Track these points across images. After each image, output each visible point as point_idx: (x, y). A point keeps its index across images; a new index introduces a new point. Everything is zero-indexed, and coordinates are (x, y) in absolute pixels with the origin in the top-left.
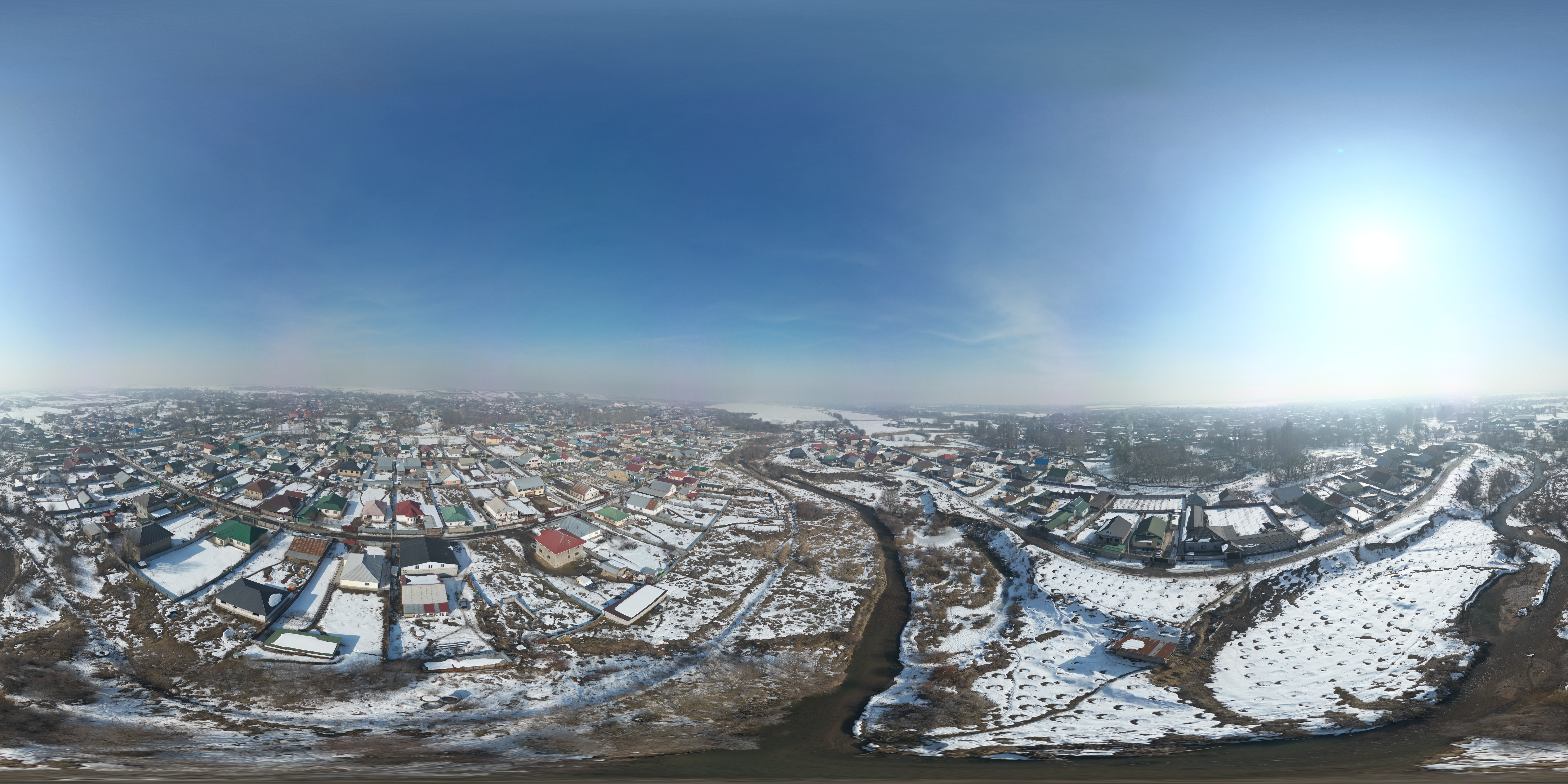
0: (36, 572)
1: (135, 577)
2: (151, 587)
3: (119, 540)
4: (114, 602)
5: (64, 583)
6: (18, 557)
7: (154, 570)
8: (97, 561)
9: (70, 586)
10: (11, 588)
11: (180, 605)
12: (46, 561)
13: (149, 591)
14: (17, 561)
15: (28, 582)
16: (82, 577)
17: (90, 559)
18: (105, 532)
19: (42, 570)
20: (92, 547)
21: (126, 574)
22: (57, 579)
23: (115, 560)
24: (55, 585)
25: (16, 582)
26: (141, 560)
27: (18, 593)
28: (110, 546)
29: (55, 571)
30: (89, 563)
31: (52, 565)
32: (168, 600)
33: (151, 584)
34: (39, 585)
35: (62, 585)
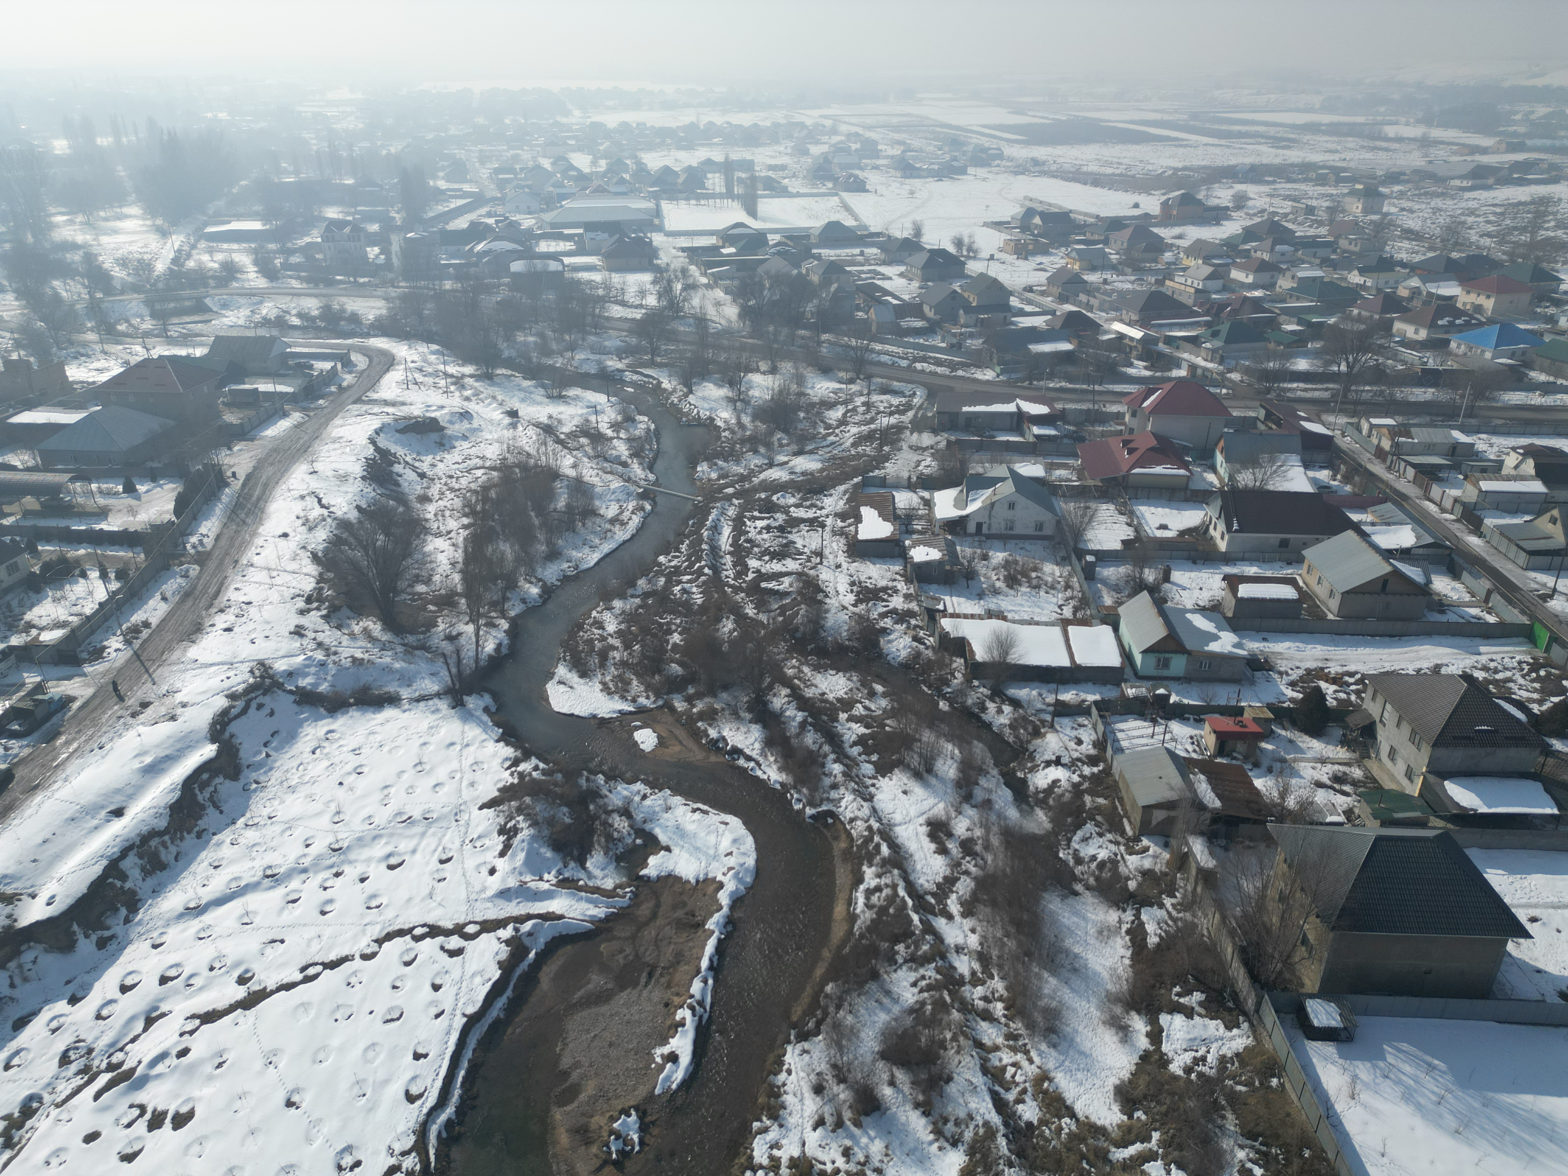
0: (905, 934)
1: (1273, 1067)
3: (1252, 861)
5: (999, 1009)
6: (847, 854)
7: (1363, 1070)
8: (1137, 933)
9: (1017, 1026)
10: (814, 1004)
12: (948, 883)
14: (842, 875)
15: (875, 976)
16: (1067, 995)
17: (1113, 916)
18: (1199, 806)
19: (929, 929)
20: (1133, 861)
21: (1239, 1040)
22: (976, 981)
23: (1211, 950)
24: (966, 1007)
25: (833, 974)
26: (1326, 993)
27: (837, 1026)
28: (1207, 877)
29: (973, 941)
30: (1105, 933)
31: (967, 913)
34: (909, 996)
35: (987, 1016)
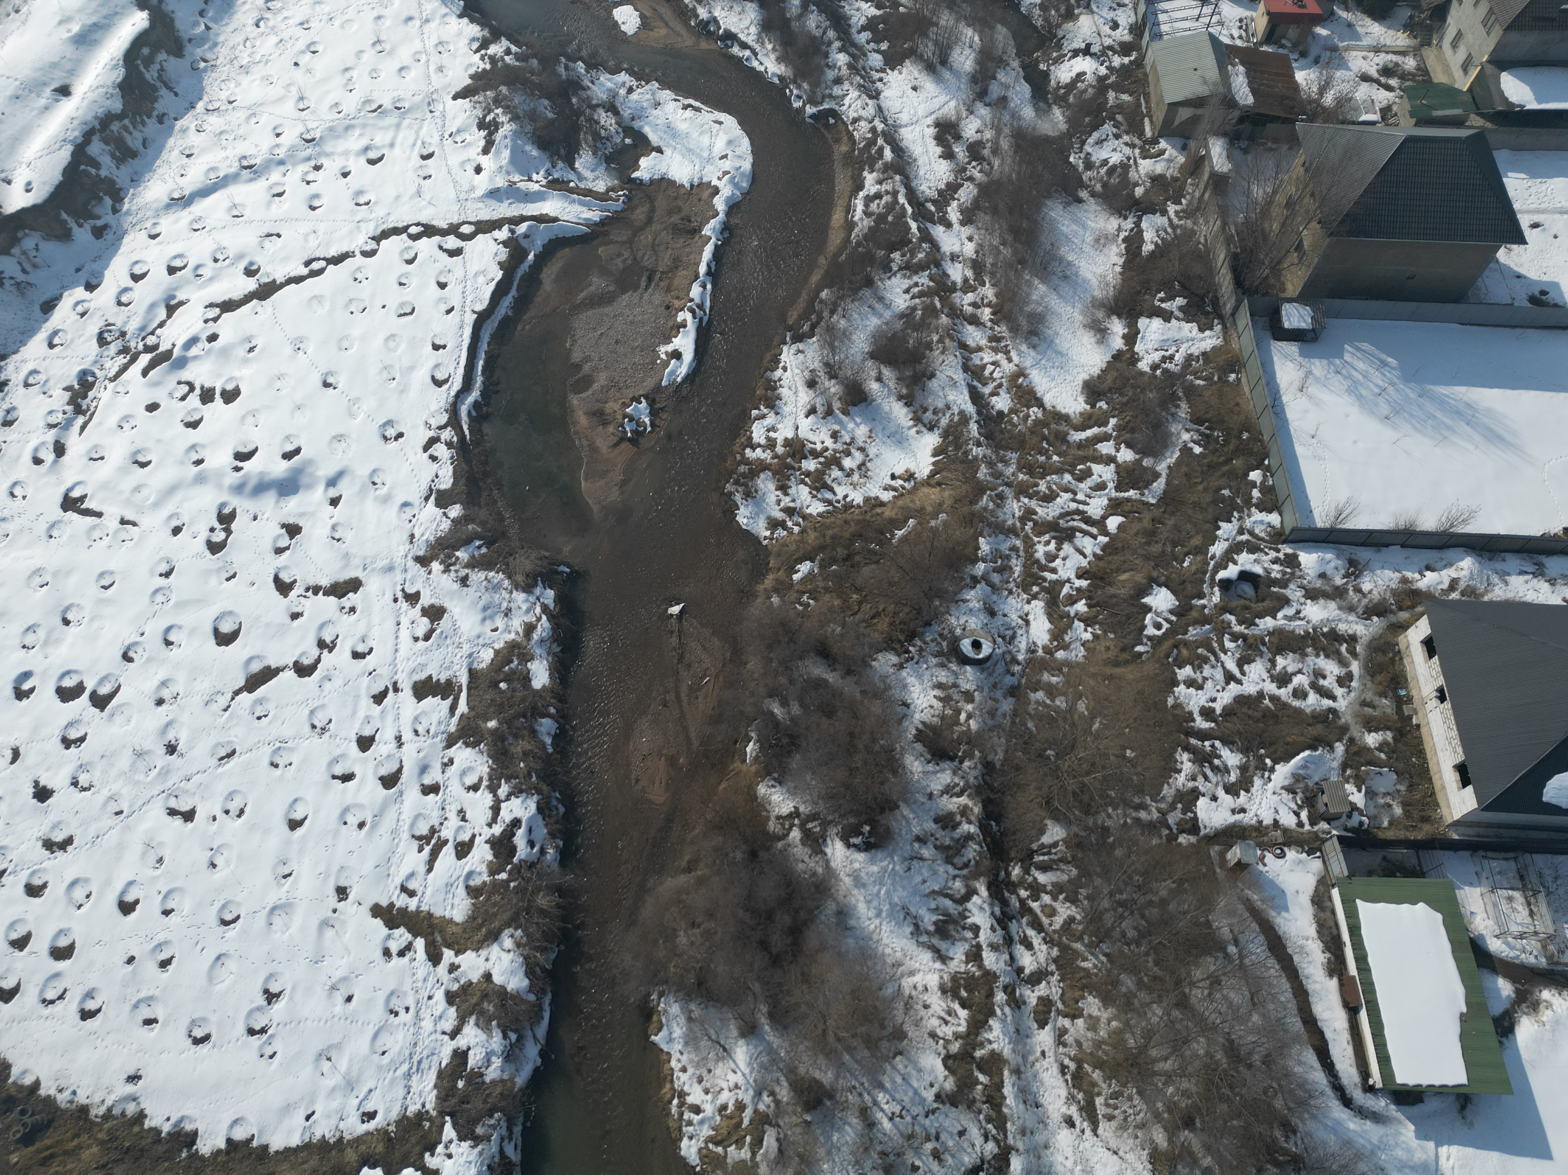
0: (902, 242)
1: (1234, 364)
2: (1257, 437)
3: (1269, 163)
4: (1106, 448)
5: (986, 314)
7: (1318, 367)
8: (1134, 241)
9: (1002, 329)
10: (810, 309)
11: (1292, 561)
12: (952, 188)
13: (1243, 450)
15: (869, 283)
16: (1054, 302)
17: (1113, 223)
18: (1229, 102)
19: (925, 236)
20: (1146, 166)
21: (1209, 340)
22: (967, 287)
23: (1204, 257)
24: (955, 313)
25: (828, 281)
26: (1303, 298)
27: (831, 329)
28: (1219, 182)
29: (969, 249)
30: (1102, 241)
31: (967, 219)
32: (1274, 519)
33: (1266, 426)
34: (901, 302)
35: (974, 321)
